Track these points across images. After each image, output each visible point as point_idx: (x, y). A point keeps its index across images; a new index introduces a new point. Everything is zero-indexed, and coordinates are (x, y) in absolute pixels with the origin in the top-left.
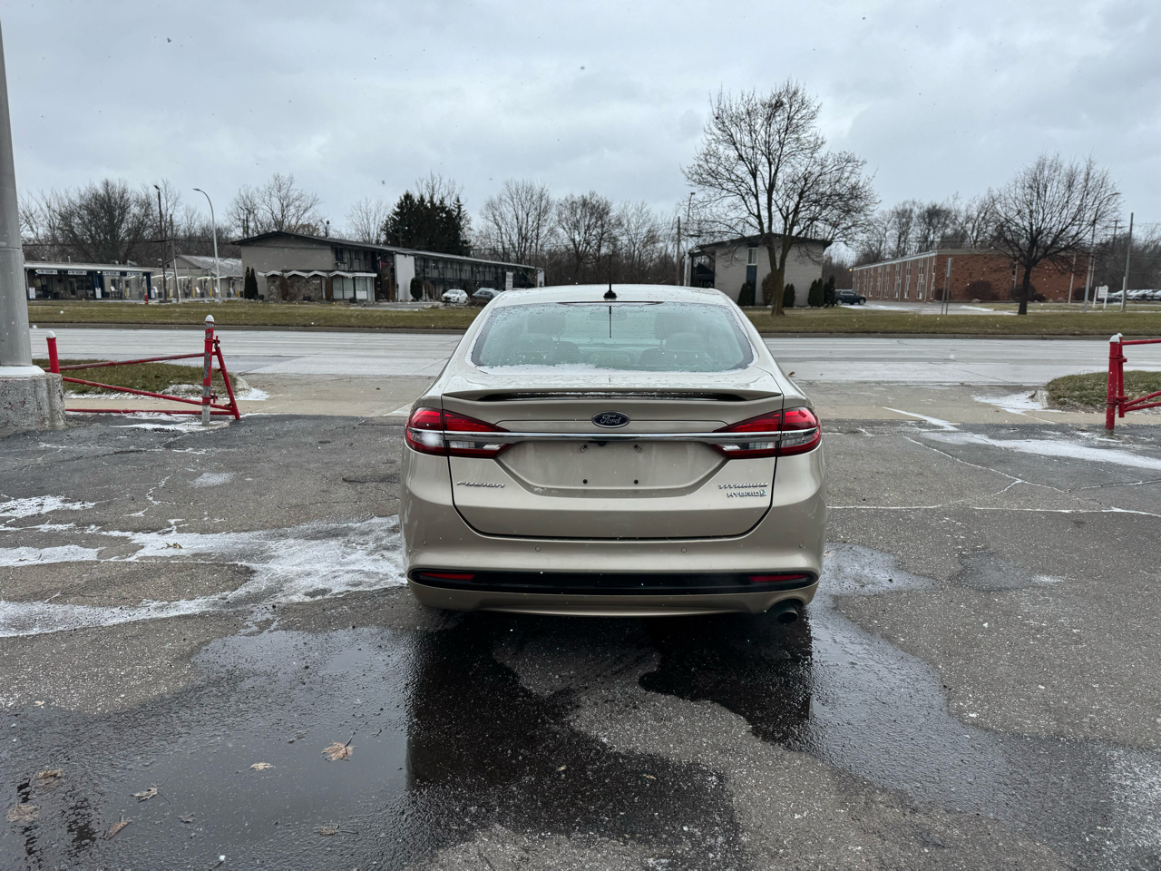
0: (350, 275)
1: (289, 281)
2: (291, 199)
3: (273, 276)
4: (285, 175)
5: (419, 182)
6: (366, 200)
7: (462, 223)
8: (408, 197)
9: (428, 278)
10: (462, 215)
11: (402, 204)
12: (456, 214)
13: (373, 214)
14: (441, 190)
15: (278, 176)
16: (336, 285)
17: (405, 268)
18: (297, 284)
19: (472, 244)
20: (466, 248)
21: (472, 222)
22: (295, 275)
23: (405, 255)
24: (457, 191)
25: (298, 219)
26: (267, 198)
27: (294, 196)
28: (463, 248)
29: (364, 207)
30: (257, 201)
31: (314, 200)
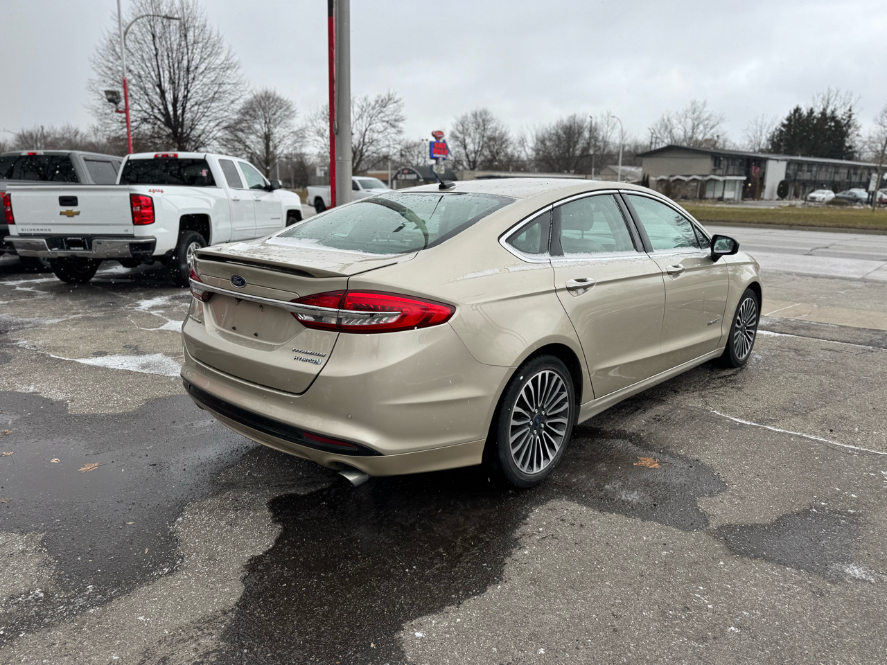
0: (721, 179)
1: (673, 184)
2: (702, 119)
3: (662, 180)
4: (700, 101)
5: (816, 96)
6: (763, 116)
7: (850, 131)
8: (797, 110)
9: (799, 180)
10: (851, 122)
11: (790, 117)
12: (845, 122)
13: (767, 126)
14: (836, 102)
15: (695, 102)
16: (709, 187)
17: (776, 172)
18: (678, 186)
19: (856, 149)
20: (850, 153)
21: (861, 129)
22: (678, 179)
23: (778, 160)
24: (852, 102)
25: (705, 134)
26: (683, 119)
27: (705, 117)
28: (849, 154)
29: (759, 122)
30: (675, 121)
31: (721, 119)
